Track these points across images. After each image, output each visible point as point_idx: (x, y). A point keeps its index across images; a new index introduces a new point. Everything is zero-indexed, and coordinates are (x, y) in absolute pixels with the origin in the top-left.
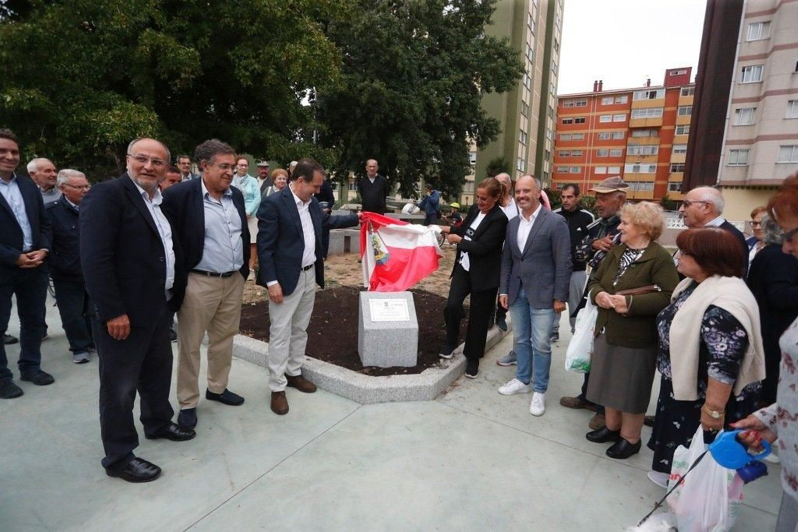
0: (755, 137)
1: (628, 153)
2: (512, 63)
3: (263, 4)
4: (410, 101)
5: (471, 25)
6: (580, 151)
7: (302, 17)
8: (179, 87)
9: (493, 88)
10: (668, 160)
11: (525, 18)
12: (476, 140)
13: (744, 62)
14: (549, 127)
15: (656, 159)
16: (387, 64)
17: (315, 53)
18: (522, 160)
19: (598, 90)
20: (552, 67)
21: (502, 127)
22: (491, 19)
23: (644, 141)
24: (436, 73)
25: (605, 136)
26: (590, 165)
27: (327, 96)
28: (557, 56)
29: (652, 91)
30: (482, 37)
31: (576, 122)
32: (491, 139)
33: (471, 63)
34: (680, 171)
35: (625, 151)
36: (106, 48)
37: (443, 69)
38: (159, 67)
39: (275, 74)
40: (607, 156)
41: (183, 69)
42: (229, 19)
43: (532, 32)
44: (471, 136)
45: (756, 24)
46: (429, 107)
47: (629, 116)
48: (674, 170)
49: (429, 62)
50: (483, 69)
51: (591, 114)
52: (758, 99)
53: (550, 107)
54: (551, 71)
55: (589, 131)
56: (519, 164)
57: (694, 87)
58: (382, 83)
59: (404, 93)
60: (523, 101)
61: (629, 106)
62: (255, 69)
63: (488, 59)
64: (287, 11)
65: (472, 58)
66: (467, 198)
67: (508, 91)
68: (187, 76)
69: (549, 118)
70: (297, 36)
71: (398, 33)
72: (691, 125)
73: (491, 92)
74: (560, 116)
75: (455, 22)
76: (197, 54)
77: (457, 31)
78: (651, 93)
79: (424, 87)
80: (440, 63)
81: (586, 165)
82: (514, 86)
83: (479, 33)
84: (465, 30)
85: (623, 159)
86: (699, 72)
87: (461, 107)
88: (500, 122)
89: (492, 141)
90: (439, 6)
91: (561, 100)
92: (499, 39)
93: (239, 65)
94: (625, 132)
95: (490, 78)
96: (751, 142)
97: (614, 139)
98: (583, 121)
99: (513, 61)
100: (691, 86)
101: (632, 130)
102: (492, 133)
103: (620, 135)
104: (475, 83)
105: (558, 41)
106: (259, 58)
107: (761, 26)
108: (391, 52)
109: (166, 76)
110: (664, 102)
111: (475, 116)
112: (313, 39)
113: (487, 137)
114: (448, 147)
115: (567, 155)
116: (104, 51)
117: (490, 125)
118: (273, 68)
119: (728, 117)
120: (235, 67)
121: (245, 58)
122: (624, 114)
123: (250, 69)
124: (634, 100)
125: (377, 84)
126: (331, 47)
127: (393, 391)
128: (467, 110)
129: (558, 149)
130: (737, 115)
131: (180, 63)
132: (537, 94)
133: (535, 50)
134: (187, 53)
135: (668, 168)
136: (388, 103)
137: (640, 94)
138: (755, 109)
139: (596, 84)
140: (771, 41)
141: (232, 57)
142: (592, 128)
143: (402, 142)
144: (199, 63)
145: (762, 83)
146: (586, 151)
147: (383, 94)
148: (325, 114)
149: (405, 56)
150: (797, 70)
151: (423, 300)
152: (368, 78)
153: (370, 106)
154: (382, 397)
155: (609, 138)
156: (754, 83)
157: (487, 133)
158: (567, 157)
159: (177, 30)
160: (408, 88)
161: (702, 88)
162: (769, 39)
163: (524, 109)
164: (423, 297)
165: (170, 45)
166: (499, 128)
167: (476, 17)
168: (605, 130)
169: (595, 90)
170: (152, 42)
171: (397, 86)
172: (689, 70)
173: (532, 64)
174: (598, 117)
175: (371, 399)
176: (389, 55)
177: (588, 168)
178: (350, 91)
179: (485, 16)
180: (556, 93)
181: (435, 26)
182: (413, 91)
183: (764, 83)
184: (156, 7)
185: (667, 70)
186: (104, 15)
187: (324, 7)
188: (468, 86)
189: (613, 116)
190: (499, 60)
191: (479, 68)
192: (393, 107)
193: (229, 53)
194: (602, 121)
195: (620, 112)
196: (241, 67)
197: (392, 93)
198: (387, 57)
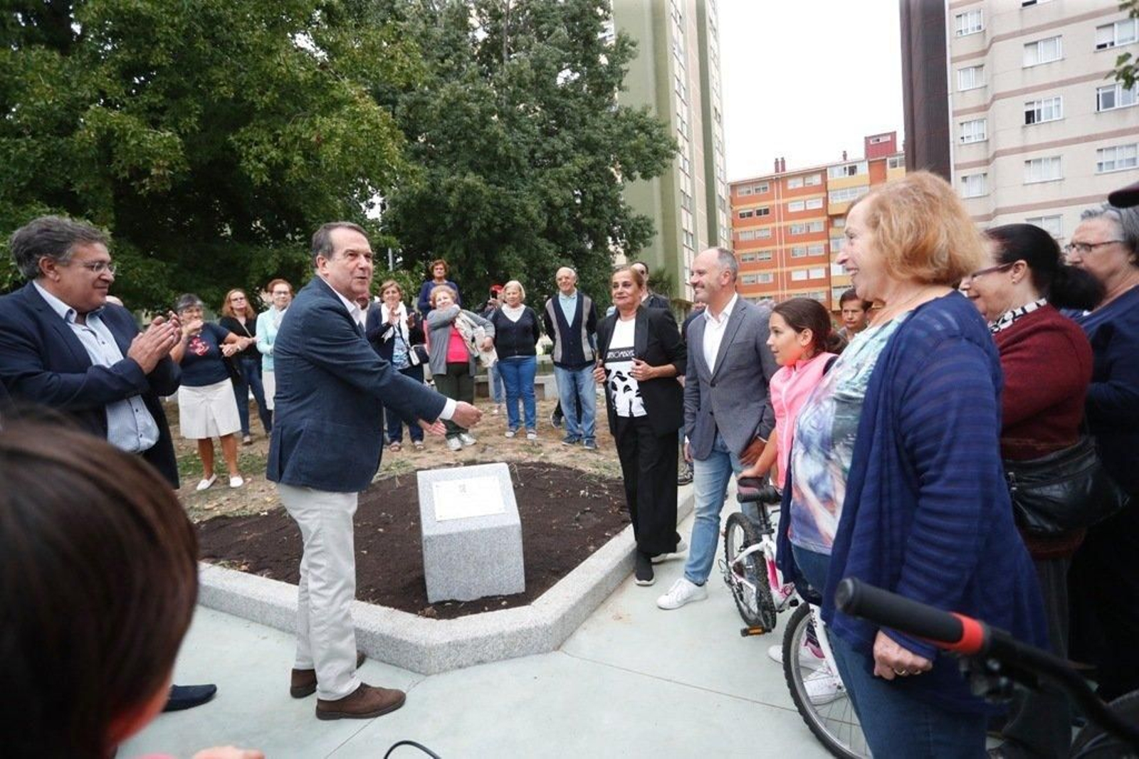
0: (992, 211)
1: (832, 249)
2: (660, 139)
3: (276, 62)
4: (520, 198)
5: (598, 93)
6: (768, 252)
7: (337, 79)
8: (148, 188)
9: (637, 174)
11: (670, 82)
12: (623, 247)
13: (962, 117)
14: (721, 223)
16: (484, 151)
17: (362, 127)
19: (780, 169)
20: (715, 144)
21: (657, 225)
22: (623, 84)
24: (555, 159)
25: (798, 230)
26: (785, 269)
27: (400, 202)
28: (720, 130)
29: (851, 165)
30: (614, 109)
31: (758, 215)
32: (644, 243)
33: (603, 142)
35: (828, 247)
36: (35, 142)
37: (564, 152)
38: (115, 162)
39: (302, 163)
40: (805, 255)
41: (154, 162)
42: (225, 88)
43: (682, 100)
44: (615, 243)
45: (967, 69)
46: (550, 207)
47: (826, 201)
49: (545, 145)
50: (620, 149)
51: (775, 202)
52: (987, 162)
53: (720, 197)
55: (777, 225)
57: (903, 157)
58: (478, 177)
59: (512, 189)
60: (682, 191)
61: (824, 187)
62: (272, 158)
63: (625, 136)
64: (316, 74)
65: (604, 136)
67: (658, 175)
68: (161, 172)
69: (721, 211)
70: (334, 105)
71: (496, 108)
73: (635, 178)
74: (735, 208)
75: (576, 91)
76: (178, 140)
77: (579, 102)
78: (850, 168)
79: (541, 180)
80: (560, 146)
81: (779, 270)
82: (666, 169)
83: (611, 104)
84: (591, 101)
85: (826, 258)
86: (906, 136)
87: (595, 203)
88: (654, 220)
89: (645, 246)
90: (549, 69)
91: (734, 187)
92: (637, 109)
93: (248, 154)
94: (825, 222)
95: (631, 160)
96: (989, 217)
97: (811, 231)
98: (766, 211)
99: (661, 135)
100: (899, 155)
101: (832, 218)
102: (644, 236)
103: (818, 225)
104: (612, 170)
105: (719, 110)
106: (277, 140)
107: (972, 71)
108: (488, 134)
109: (126, 174)
110: (868, 178)
111: (617, 215)
112: (358, 110)
113: (637, 241)
114: (584, 261)
115: (752, 259)
116: (31, 146)
117: (640, 226)
118: (299, 154)
120: (241, 156)
121: (256, 144)
122: (819, 198)
123: (265, 159)
124: (829, 179)
125: (471, 179)
126: (384, 119)
128: (604, 207)
130: (964, 184)
131: (149, 154)
132: (700, 180)
133: (690, 122)
134: (161, 140)
136: (490, 204)
137: (836, 170)
138: (985, 175)
139: (777, 162)
140: (989, 87)
141: (236, 143)
142: (779, 220)
143: (516, 258)
144: (181, 153)
145: (987, 141)
146: (776, 251)
147: (480, 192)
148: (401, 227)
149: (508, 138)
150: (1028, 122)
151: (546, 477)
152: (459, 171)
153: (464, 209)
154: (460, 658)
155: (804, 231)
156: (978, 142)
157: (636, 236)
158: (751, 262)
159: (146, 108)
160: (518, 181)
161: (914, 157)
162: (986, 87)
163: (685, 202)
164: (547, 473)
165: (128, 126)
166: (652, 228)
167: (602, 83)
168: (797, 222)
169: (777, 170)
170: (100, 124)
171: (501, 181)
172: (893, 135)
173: (687, 141)
174: (785, 206)
175: (440, 664)
176: (485, 138)
177: (782, 273)
178: (435, 191)
179: (615, 80)
180: (725, 177)
181: (548, 97)
182: (525, 185)
183: (991, 142)
184: (109, 76)
185: (866, 138)
186: (21, 89)
187: (374, 67)
188: (602, 174)
189: (805, 202)
190: (641, 135)
191: (616, 148)
192: (498, 210)
193: (231, 138)
194: (792, 210)
195: (814, 196)
196: (250, 157)
197: (495, 190)
198: (483, 141)
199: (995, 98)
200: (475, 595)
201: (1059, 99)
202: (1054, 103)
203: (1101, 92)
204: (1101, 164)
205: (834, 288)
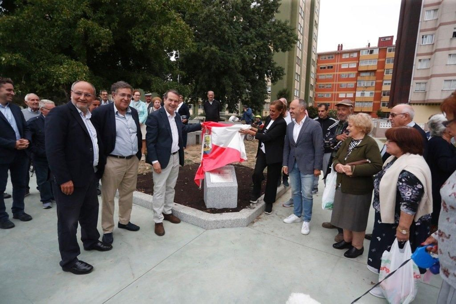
0: (430, 75)
1: (358, 86)
2: (291, 35)
3: (148, 3)
4: (232, 57)
5: (267, 13)
6: (330, 84)
7: (170, 10)
8: (100, 51)
9: (280, 49)
10: (381, 89)
11: (298, 9)
12: (271, 79)
13: (423, 33)
14: (312, 71)
15: (374, 88)
16: (219, 36)
17: (178, 31)
18: (297, 90)
19: (340, 49)
20: (314, 37)
21: (286, 71)
22: (278, 10)
23: (367, 78)
24: (247, 41)
25: (344, 76)
26: (336, 92)
27: (185, 55)
28: (316, 31)
30: (273, 20)
31: (328, 68)
32: (280, 78)
33: (267, 35)
34: (388, 95)
35: (356, 84)
36: (59, 29)
37: (251, 39)
38: (89, 40)
39: (155, 43)
40: (345, 87)
41: (103, 41)
42: (128, 12)
43: (302, 17)
44: (268, 77)
45: (430, 11)
46: (243, 61)
47: (358, 64)
48: (384, 95)
49: (243, 35)
50: (274, 38)
51: (336, 63)
52: (431, 54)
53: (313, 60)
54: (313, 39)
55: (335, 73)
56: (295, 93)
57: (395, 47)
58: (216, 47)
59: (229, 53)
60: (297, 56)
61: (358, 59)
62: (144, 40)
63: (277, 33)
64: (162, 7)
65: (268, 32)
66: (266, 112)
67: (288, 51)
68: (105, 45)
69: (312, 66)
70: (168, 21)
71: (225, 19)
72: (393, 69)
73: (279, 51)
74: (319, 65)
75: (258, 12)
76: (111, 32)
77: (259, 17)
78: (370, 51)
79: (241, 49)
80: (249, 35)
81: (334, 92)
82: (292, 48)
83: (272, 18)
84: (264, 16)
85: (355, 89)
86: (397, 38)
87: (261, 60)
88: (284, 68)
89: (280, 79)
90: (248, 3)
91: (319, 55)
92: (283, 21)
93: (135, 38)
94: (356, 74)
95: (278, 43)
96: (427, 78)
97: (350, 77)
98: (332, 67)
99: (291, 34)
100: (393, 46)
101: (360, 72)
102: (280, 75)
103: (353, 75)
104: (270, 47)
105: (317, 22)
106: (146, 34)
107: (432, 12)
108: (221, 29)
109: (93, 45)
110: (378, 56)
111: (270, 65)
112: (177, 23)
113: (277, 77)
114: (255, 84)
115: (323, 87)
116: (58, 31)
117: (278, 71)
118: (154, 40)
119: (414, 64)
120: (132, 39)
121: (138, 34)
122: (355, 63)
123: (141, 40)
124: (361, 55)
125: (214, 48)
126: (186, 28)
127: (223, 222)
128: (265, 62)
129: (317, 83)
130: (420, 62)
131: (101, 38)
132: (305, 52)
133: (304, 27)
134: (105, 32)
135: (381, 93)
136: (220, 59)
137: (364, 51)
138: (430, 59)
139: (339, 46)
140: (439, 20)
141: (131, 34)
142: (337, 71)
143: (228, 81)
144: (112, 37)
145: (433, 44)
146: (334, 84)
147: (217, 54)
148: (184, 65)
149: (229, 32)
150: (454, 37)
151: (241, 170)
152: (208, 44)
153: (210, 60)
154: (217, 225)
155: (347, 77)
156: (429, 45)
157: (277, 75)
158: (323, 88)
159: (99, 19)
160: (232, 49)
161: (399, 48)
162: (437, 19)
163: (298, 61)
164: (241, 169)
165: (95, 27)
166: (284, 72)
167: (270, 9)
168: (344, 73)
169: (338, 49)
170: (85, 26)
171: (225, 49)
172: (392, 37)
173: (302, 35)
174: (340, 65)
175: (211, 226)
177: (335, 94)
178: (199, 52)
179: (275, 8)
180: (316, 51)
181: (247, 14)
182: (234, 51)
183: (435, 44)
184: (87, 6)
185: (379, 38)
186: (57, 11)
187: (183, 4)
188: (266, 48)
189: (349, 64)
190: (283, 33)
191: (272, 38)
192: (223, 61)
193: (129, 32)
194: (343, 67)
195: (352, 62)
196: (136, 40)
197: (222, 53)
198: (219, 32)
199: (441, 25)
200: (221, 207)
205: (356, 102)
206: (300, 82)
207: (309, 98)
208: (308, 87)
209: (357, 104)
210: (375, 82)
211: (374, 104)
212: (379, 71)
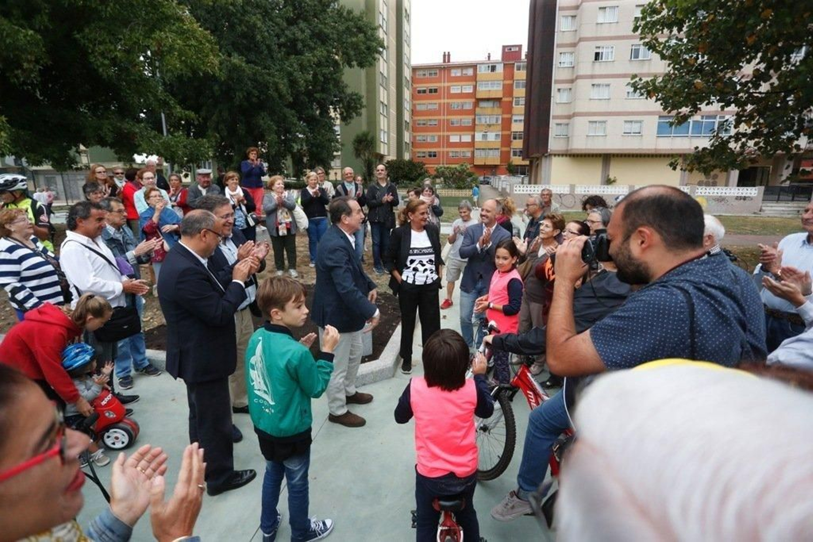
0: (571, 113)
1: (477, 122)
2: (372, 38)
4: (273, 77)
6: (435, 120)
9: (354, 63)
10: (509, 129)
12: (340, 114)
13: (561, 49)
14: (406, 97)
15: (500, 128)
16: (244, 35)
17: (189, 43)
18: (384, 132)
19: (447, 61)
20: (404, 37)
21: (364, 101)
23: (489, 111)
24: (296, 46)
25: (456, 106)
26: (446, 134)
28: (409, 27)
29: (492, 65)
30: (337, 6)
31: (430, 92)
32: (355, 113)
33: (331, 35)
34: (520, 138)
35: (474, 120)
37: (303, 41)
40: (459, 125)
44: (335, 110)
45: (567, 17)
46: (293, 83)
47: (475, 87)
48: (515, 138)
49: (287, 32)
51: (442, 85)
52: (572, 81)
53: (406, 78)
54: (403, 41)
55: (442, 101)
56: (382, 137)
57: (525, 63)
58: (241, 57)
59: (265, 68)
60: (381, 72)
61: (474, 78)
63: (348, 33)
65: (332, 30)
66: (336, 174)
67: (367, 66)
69: (406, 89)
72: (526, 97)
73: (353, 66)
74: (415, 86)
79: (287, 63)
80: (299, 35)
81: (441, 134)
85: (472, 128)
86: (528, 49)
87: (324, 82)
88: (362, 95)
89: (356, 116)
91: (415, 69)
92: (356, 12)
93: (94, 51)
94: (473, 103)
95: (352, 53)
96: (569, 117)
97: (464, 108)
98: (436, 91)
99: (373, 36)
100: (523, 62)
101: (478, 101)
102: (357, 108)
103: (469, 104)
104: (337, 57)
107: (570, 18)
108: (247, 22)
110: (502, 76)
111: (337, 90)
112: (185, 27)
113: (351, 111)
114: (314, 124)
115: (424, 124)
117: (354, 100)
119: (552, 95)
120: (89, 53)
122: (471, 85)
124: (478, 72)
125: (236, 59)
126: (205, 37)
128: (331, 86)
129: (416, 118)
130: (559, 93)
131: (17, 49)
132: (393, 65)
133: (388, 19)
134: (25, 37)
135: (510, 136)
136: (250, 79)
137: (483, 66)
138: (570, 89)
139: (444, 56)
140: (578, 32)
142: (444, 98)
143: (269, 122)
144: (43, 49)
145: (573, 67)
146: (440, 120)
147: (243, 70)
149: (264, 28)
150: (596, 59)
153: (231, 83)
155: (460, 108)
156: (569, 67)
157: (351, 107)
158: (424, 126)
160: (269, 62)
162: (576, 31)
163: (383, 81)
166: (361, 102)
168: (456, 101)
169: (444, 61)
171: (257, 61)
172: (520, 47)
173: (386, 33)
174: (449, 88)
176: (245, 25)
177: (444, 136)
180: (409, 63)
182: (275, 65)
183: (575, 68)
185: (503, 46)
188: (329, 60)
189: (462, 87)
190: (359, 34)
192: (255, 84)
193: (78, 36)
194: (453, 91)
195: (468, 83)
196: (96, 54)
197: (253, 69)
198: (244, 27)
199: (581, 40)
201: (612, 47)
202: (610, 50)
203: (633, 48)
204: (628, 93)
205: (476, 149)
206: (388, 116)
207: (404, 144)
208: (402, 124)
209: (477, 153)
210: (500, 117)
211: (501, 152)
212: (505, 99)
